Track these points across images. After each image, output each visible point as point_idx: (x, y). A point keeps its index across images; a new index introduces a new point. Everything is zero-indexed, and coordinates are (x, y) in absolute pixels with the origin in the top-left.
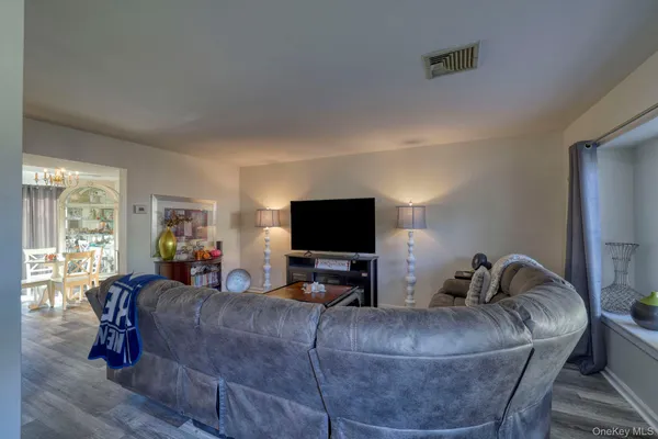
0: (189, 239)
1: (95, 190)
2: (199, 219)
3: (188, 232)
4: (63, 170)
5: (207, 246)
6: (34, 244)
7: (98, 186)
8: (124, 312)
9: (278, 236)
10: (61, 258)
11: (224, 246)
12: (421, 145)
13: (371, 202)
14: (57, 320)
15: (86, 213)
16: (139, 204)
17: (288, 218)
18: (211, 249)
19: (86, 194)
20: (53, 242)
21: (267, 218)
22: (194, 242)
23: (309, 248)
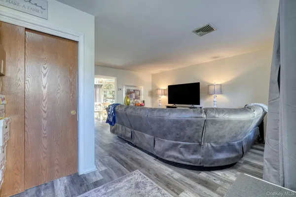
0: (134, 99)
1: (110, 85)
2: (138, 93)
3: (134, 97)
4: (102, 79)
5: (140, 102)
6: (96, 102)
7: (111, 84)
8: (112, 112)
9: (164, 99)
10: (102, 105)
11: (145, 102)
12: (219, 59)
13: (198, 84)
14: (101, 121)
15: (108, 92)
16: (120, 88)
17: (167, 92)
18: (141, 103)
19: (108, 87)
20: (100, 101)
21: (160, 92)
22: (136, 100)
23: (174, 103)
